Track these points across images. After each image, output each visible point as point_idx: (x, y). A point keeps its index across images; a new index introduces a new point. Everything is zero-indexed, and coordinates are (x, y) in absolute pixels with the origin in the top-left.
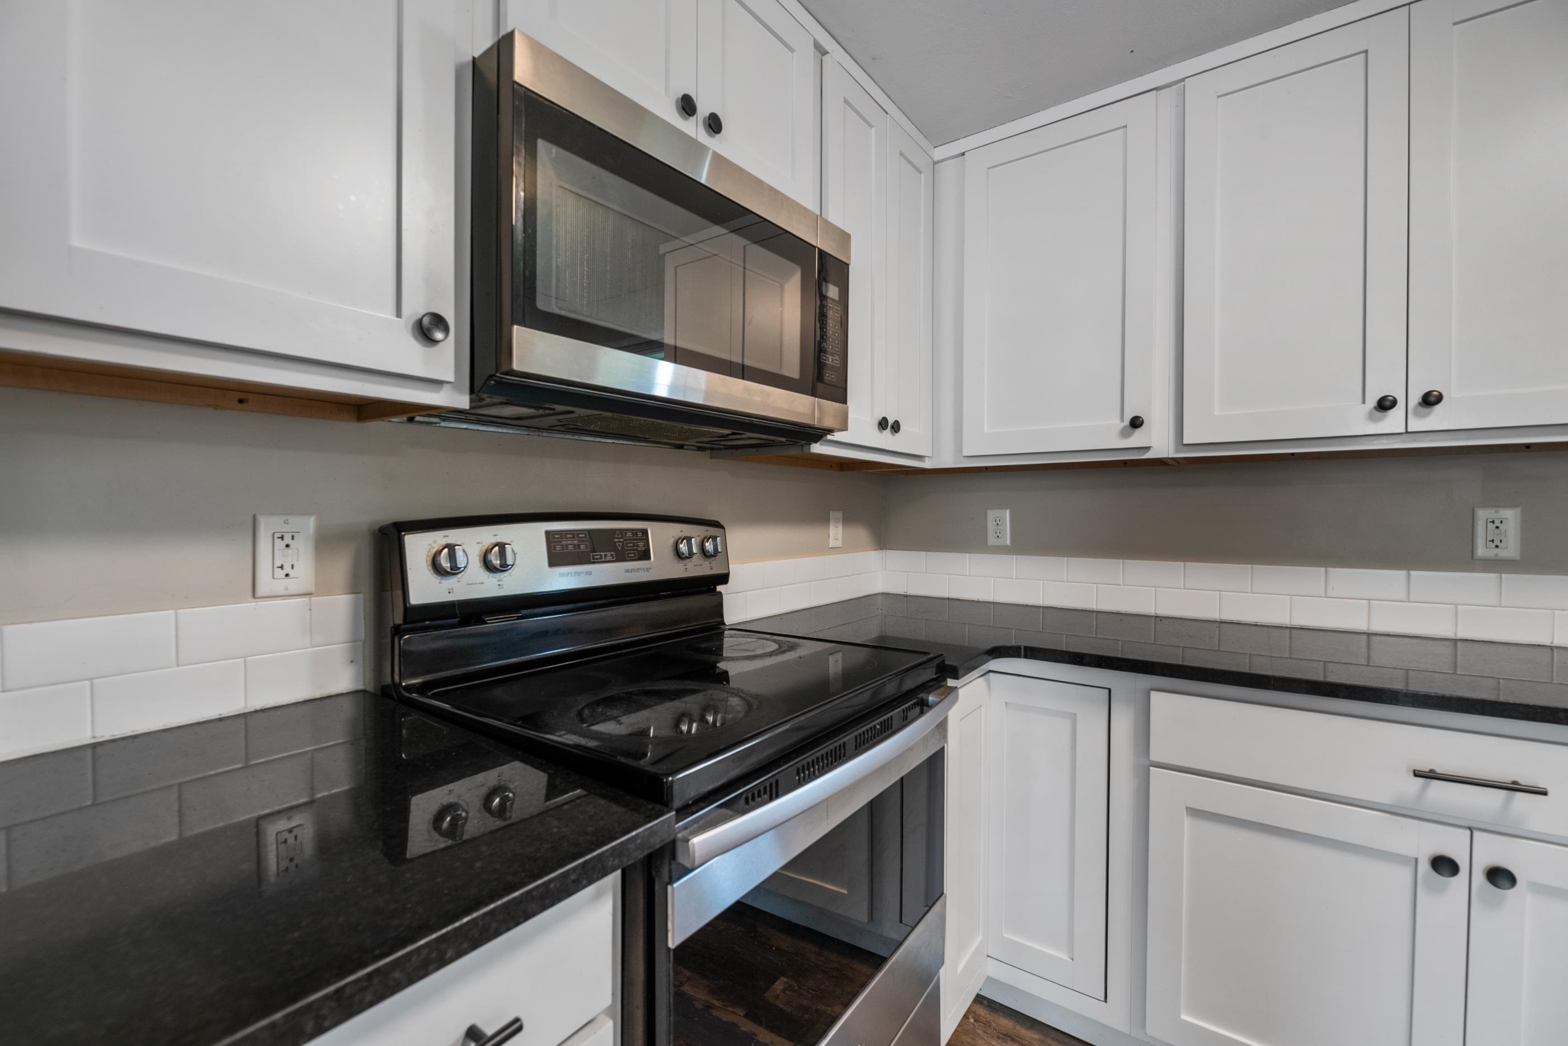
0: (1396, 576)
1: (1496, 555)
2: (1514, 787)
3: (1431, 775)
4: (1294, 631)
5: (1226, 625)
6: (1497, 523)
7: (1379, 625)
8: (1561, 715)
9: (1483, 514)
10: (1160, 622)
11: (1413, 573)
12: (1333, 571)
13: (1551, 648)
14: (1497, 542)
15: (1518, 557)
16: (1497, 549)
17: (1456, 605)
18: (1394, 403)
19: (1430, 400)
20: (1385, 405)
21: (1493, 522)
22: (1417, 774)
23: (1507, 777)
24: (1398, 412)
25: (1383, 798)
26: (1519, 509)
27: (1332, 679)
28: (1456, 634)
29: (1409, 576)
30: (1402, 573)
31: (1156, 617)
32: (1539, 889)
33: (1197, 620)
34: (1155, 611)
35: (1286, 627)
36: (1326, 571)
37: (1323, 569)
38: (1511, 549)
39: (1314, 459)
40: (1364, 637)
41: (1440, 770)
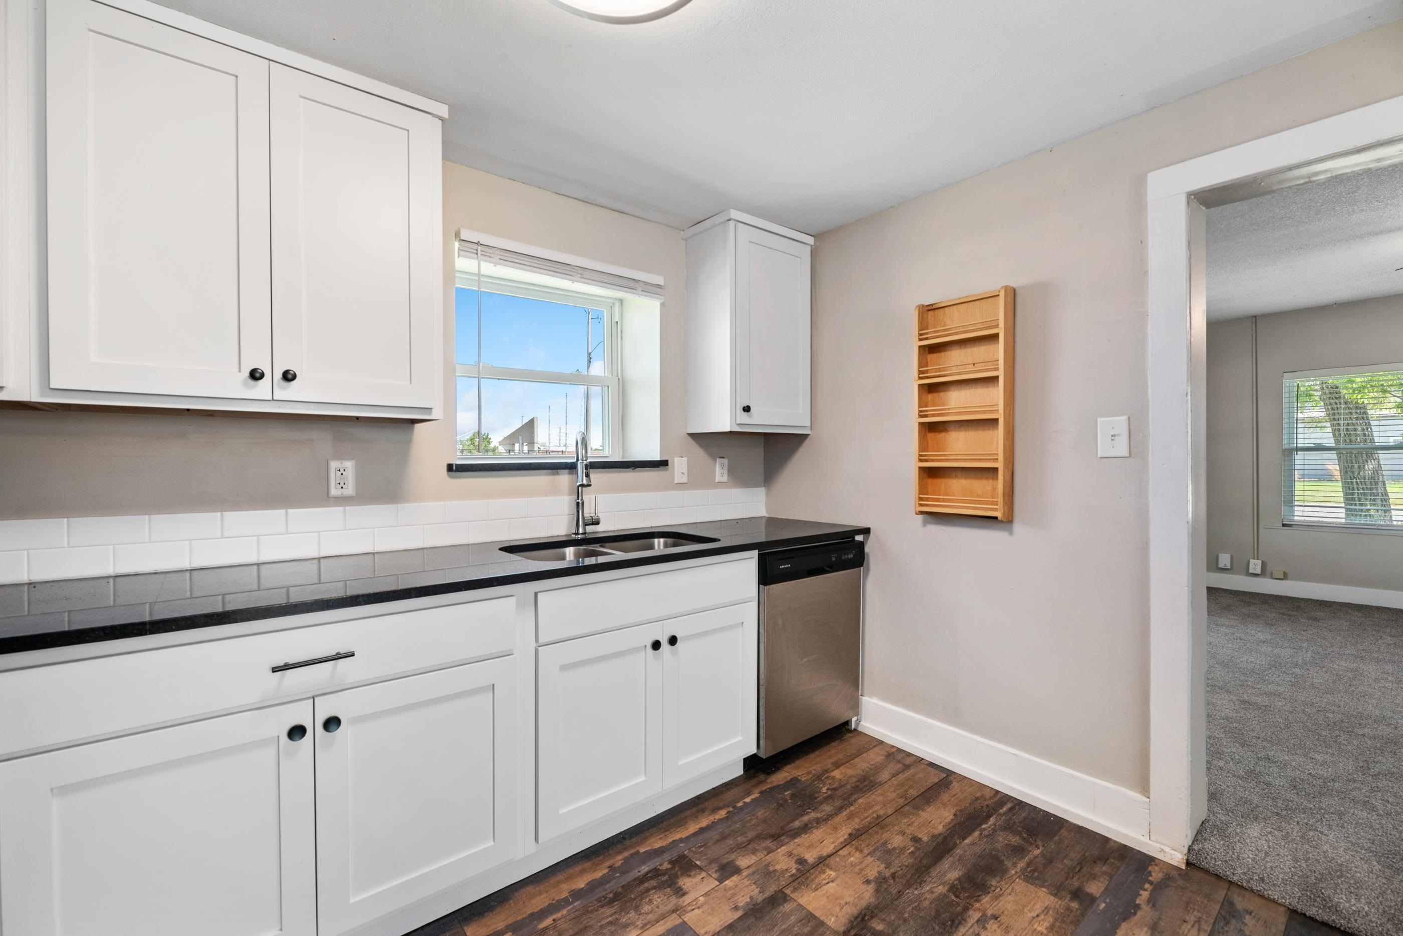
0: (278, 514)
1: (342, 494)
2: (338, 657)
3: (286, 667)
4: (194, 573)
5: (121, 579)
6: (342, 471)
7: (267, 556)
8: (361, 599)
9: (334, 465)
10: (33, 589)
11: (290, 511)
12: (228, 515)
13: (374, 554)
14: (342, 485)
15: (354, 495)
16: (342, 490)
17: (319, 532)
18: (262, 376)
19: (288, 377)
20: (256, 375)
21: (339, 470)
22: (275, 670)
23: (332, 652)
24: (265, 382)
25: (252, 698)
26: (354, 461)
27: (230, 607)
28: (319, 554)
29: (287, 514)
30: (283, 511)
31: (30, 584)
32: (358, 720)
33: (87, 579)
34: (28, 576)
35: (187, 570)
36: (222, 516)
37: (219, 514)
38: (350, 490)
39: (209, 415)
40: (255, 567)
41: (291, 661)
